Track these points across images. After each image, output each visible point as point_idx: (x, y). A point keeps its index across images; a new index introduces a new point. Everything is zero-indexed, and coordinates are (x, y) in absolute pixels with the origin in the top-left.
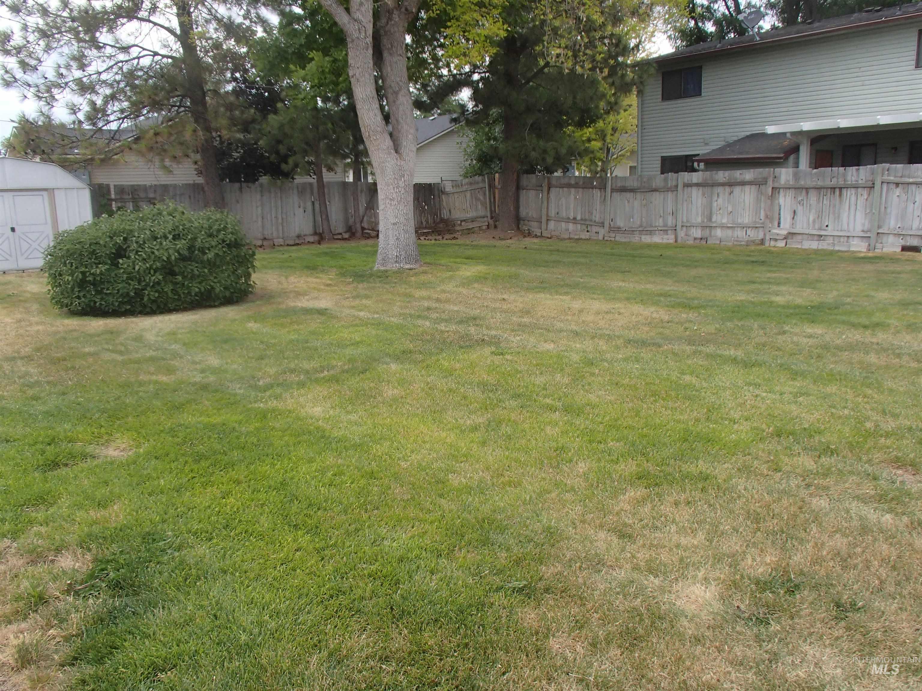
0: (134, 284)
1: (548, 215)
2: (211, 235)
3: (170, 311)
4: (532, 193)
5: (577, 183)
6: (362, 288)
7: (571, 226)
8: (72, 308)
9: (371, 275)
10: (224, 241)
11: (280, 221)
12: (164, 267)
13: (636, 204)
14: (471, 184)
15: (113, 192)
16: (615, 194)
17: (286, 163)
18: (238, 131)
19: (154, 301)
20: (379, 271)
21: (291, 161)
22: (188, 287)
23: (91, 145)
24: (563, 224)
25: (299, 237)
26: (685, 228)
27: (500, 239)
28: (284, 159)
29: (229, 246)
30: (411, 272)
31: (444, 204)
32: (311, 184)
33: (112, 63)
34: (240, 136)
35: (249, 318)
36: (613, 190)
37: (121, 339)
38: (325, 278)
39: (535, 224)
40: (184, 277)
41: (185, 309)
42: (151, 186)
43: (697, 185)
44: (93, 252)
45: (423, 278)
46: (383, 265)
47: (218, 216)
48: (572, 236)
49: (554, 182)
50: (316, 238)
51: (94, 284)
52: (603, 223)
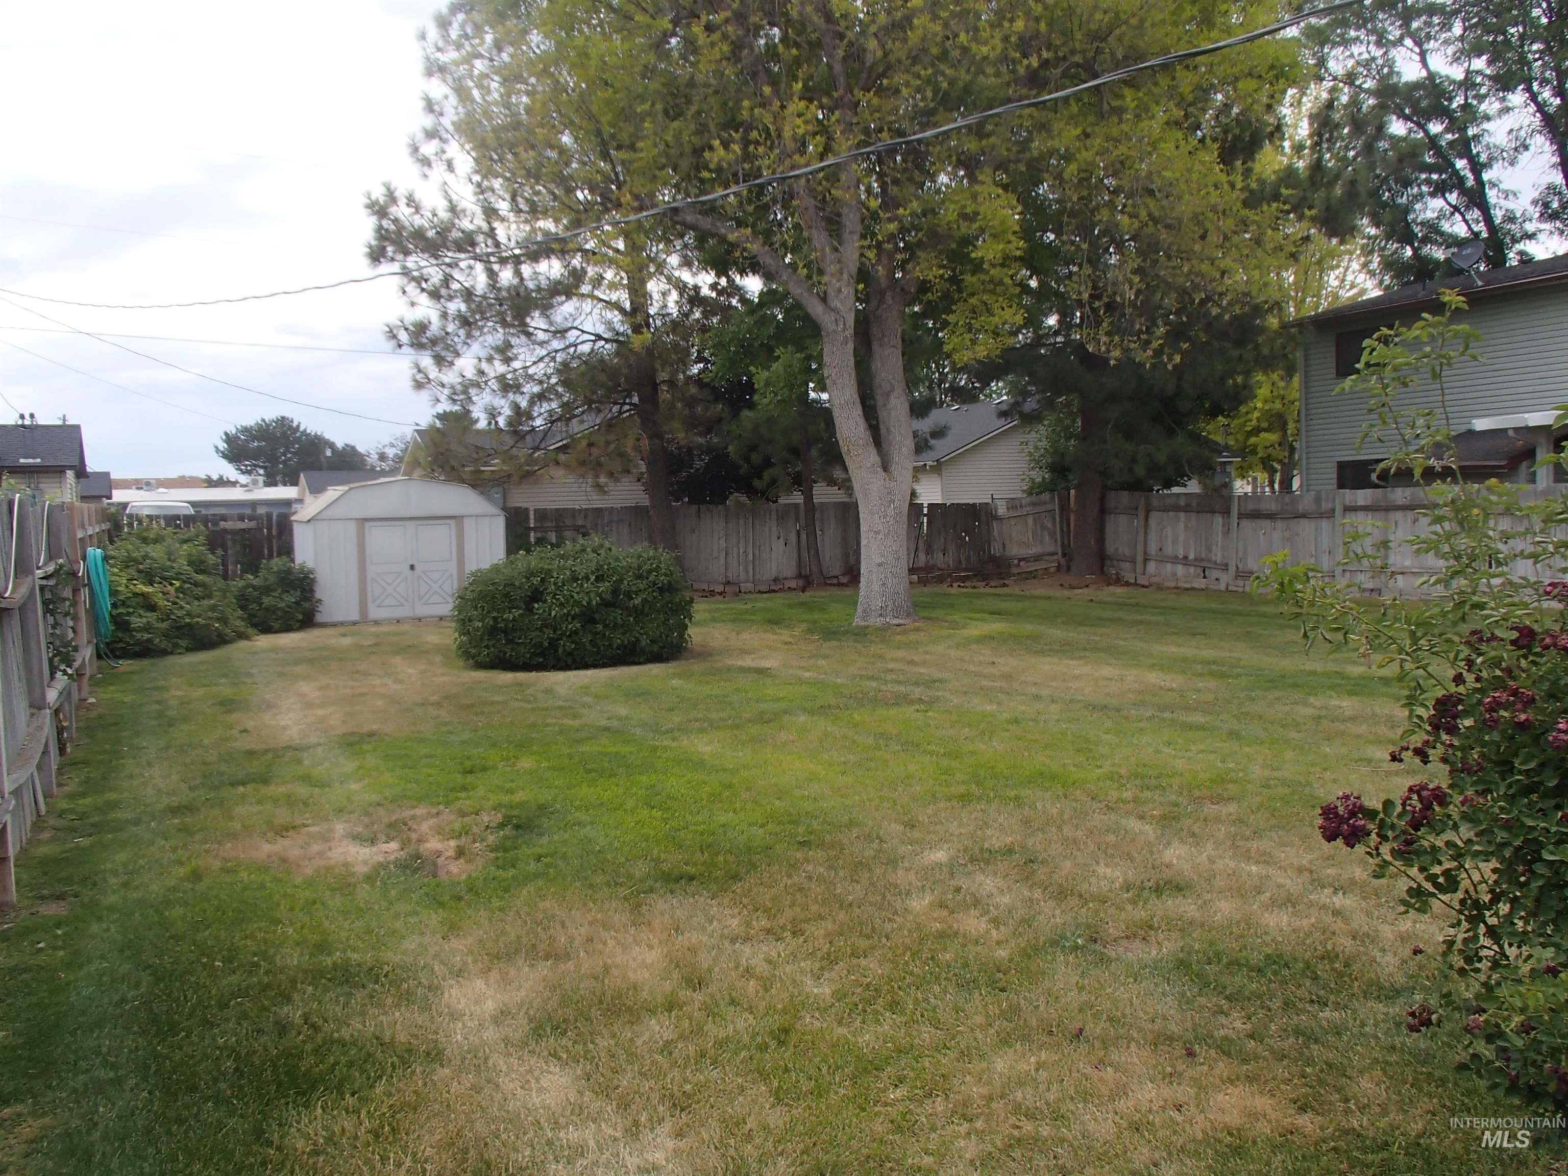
0: (549, 633)
1: (1145, 553)
2: (640, 577)
3: (587, 667)
4: (1123, 520)
5: (1188, 505)
6: (829, 646)
7: (1180, 570)
8: (480, 659)
9: (846, 632)
10: (655, 584)
11: (751, 557)
12: (583, 614)
13: (1276, 535)
14: (1034, 504)
15: (532, 516)
16: (1245, 523)
17: (760, 477)
18: (700, 434)
19: (570, 654)
20: (858, 627)
21: (766, 476)
22: (610, 639)
23: (511, 458)
24: (1169, 566)
25: (776, 580)
26: (1347, 574)
27: (1072, 587)
28: (758, 472)
29: (661, 590)
30: (899, 629)
31: (996, 533)
32: (796, 506)
33: (544, 352)
34: (701, 440)
35: (674, 675)
36: (1241, 516)
37: (531, 691)
38: (785, 635)
39: (1127, 566)
40: (606, 626)
41: (604, 666)
42: (580, 511)
43: (1365, 508)
44: (507, 595)
45: (913, 637)
46: (864, 619)
47: (651, 553)
48: (1181, 584)
49: (1155, 503)
50: (801, 583)
51: (505, 632)
52: (1226, 565)
